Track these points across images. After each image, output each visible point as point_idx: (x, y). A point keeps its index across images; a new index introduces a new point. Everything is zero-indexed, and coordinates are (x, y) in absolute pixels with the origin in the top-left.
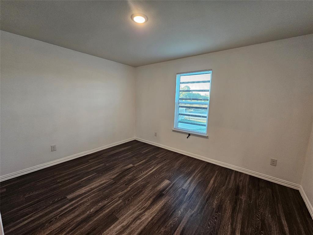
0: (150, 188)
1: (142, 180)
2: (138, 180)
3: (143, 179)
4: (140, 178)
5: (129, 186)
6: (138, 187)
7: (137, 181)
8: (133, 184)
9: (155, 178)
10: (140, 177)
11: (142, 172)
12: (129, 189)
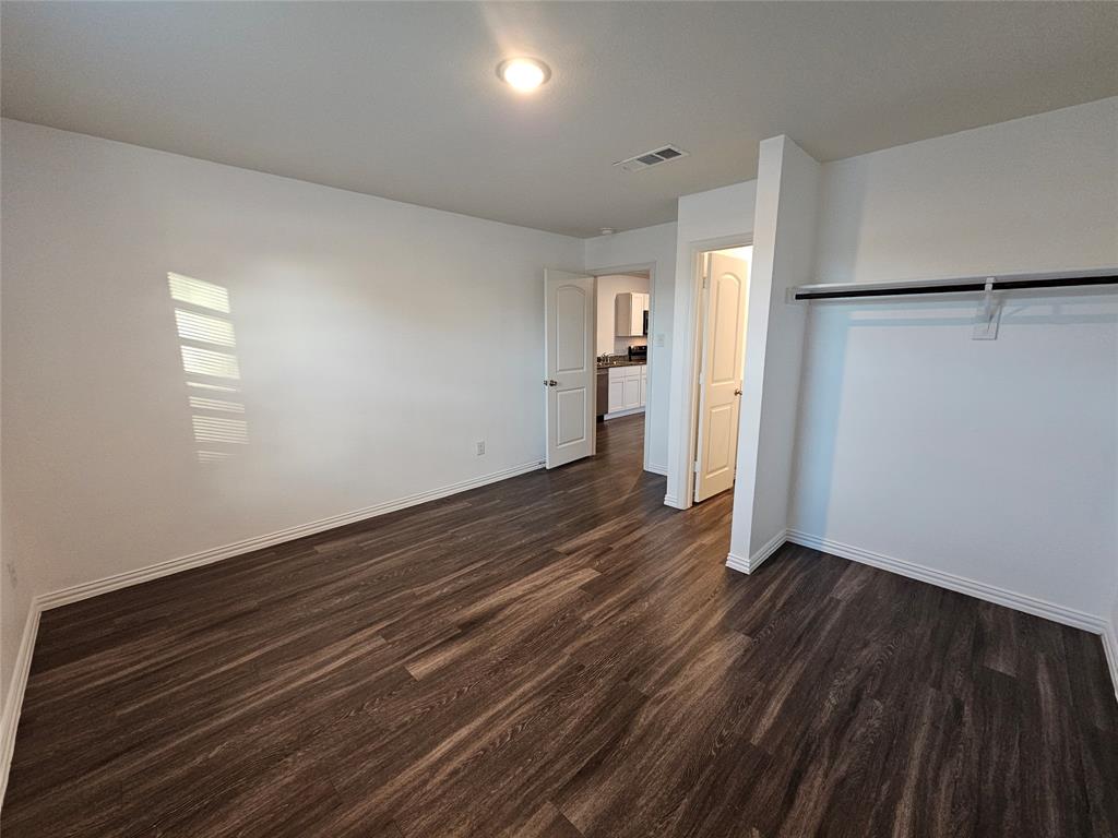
0: (494, 648)
1: (519, 685)
2: (534, 688)
3: (514, 688)
4: (524, 694)
5: (569, 663)
6: (536, 655)
7: (540, 683)
8: (553, 668)
9: (460, 693)
10: (525, 699)
11: (514, 732)
12: (568, 650)
